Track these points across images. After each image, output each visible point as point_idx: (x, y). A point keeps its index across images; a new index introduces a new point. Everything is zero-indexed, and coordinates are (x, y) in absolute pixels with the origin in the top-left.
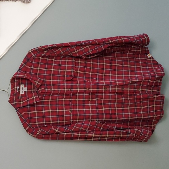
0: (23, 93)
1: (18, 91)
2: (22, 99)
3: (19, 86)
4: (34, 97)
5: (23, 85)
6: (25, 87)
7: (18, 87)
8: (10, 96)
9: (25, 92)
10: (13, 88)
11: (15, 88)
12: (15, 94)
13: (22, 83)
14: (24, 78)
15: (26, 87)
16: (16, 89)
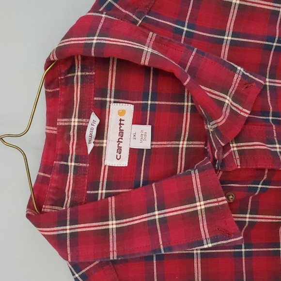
0: (124, 162)
1: (90, 147)
2: (112, 201)
3: (102, 112)
4: (201, 205)
5: (129, 109)
6: (138, 120)
7: (94, 120)
8: (35, 172)
9: (135, 154)
10: (61, 122)
11: (75, 121)
12: (72, 164)
13: (122, 96)
14: (145, 61)
15: (143, 123)
16: (82, 130)
